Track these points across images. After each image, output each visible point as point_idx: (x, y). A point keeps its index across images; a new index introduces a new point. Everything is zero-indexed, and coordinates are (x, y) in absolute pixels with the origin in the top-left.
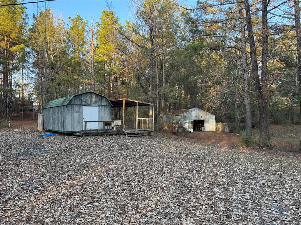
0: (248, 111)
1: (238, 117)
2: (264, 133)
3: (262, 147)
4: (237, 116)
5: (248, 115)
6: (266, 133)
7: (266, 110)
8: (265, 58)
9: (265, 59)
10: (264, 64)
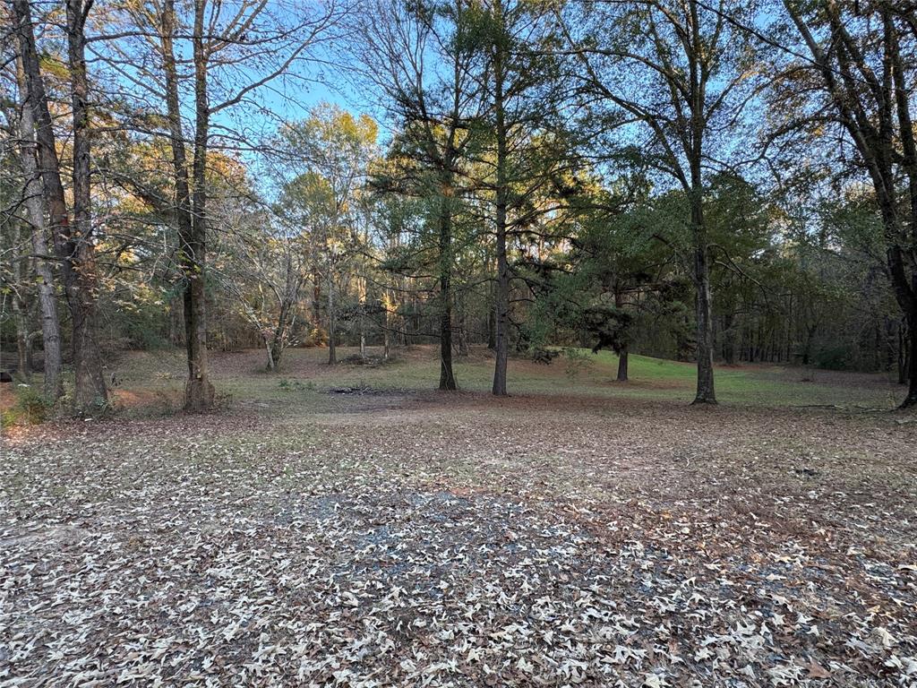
0: (48, 318)
1: (22, 337)
2: (87, 378)
3: (83, 417)
4: (20, 333)
5: (50, 328)
6: (94, 378)
7: (92, 316)
8: (84, 170)
9: (85, 174)
10: (79, 185)
